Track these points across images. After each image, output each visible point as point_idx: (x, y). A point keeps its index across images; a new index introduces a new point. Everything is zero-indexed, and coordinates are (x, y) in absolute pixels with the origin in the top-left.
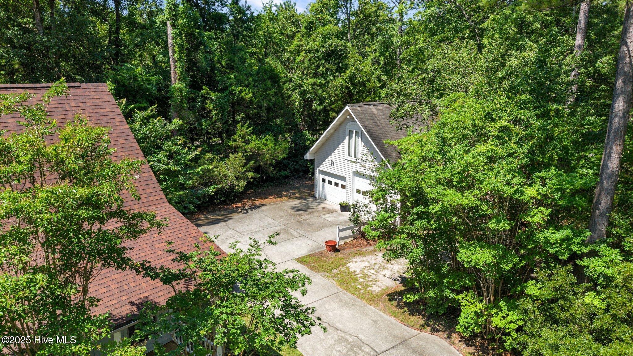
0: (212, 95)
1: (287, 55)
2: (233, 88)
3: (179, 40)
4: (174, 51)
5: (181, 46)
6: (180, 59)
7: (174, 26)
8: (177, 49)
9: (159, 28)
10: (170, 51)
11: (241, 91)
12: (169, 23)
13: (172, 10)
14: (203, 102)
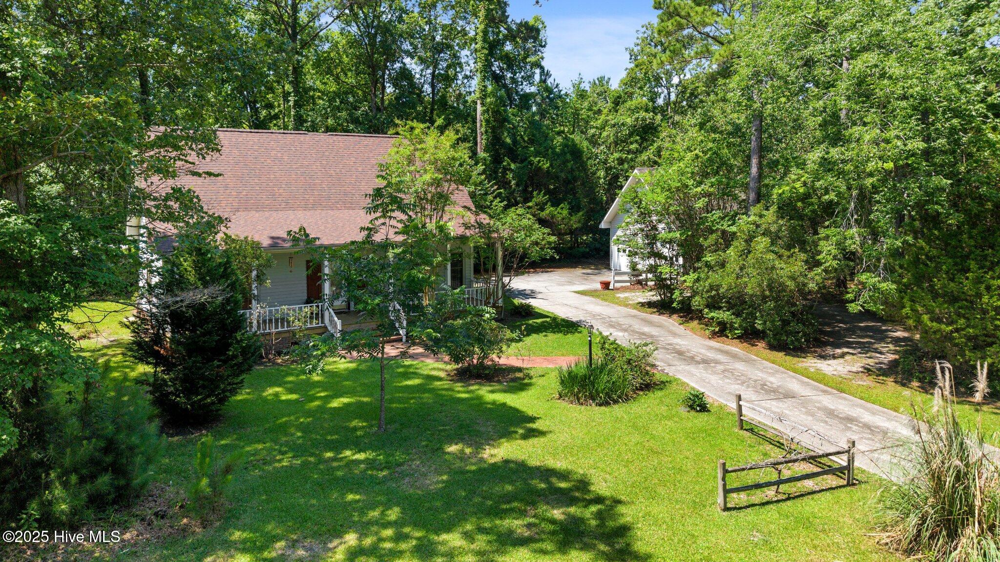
0: (513, 166)
1: (592, 131)
2: (532, 158)
3: (486, 116)
4: (481, 125)
5: (487, 121)
6: (486, 132)
7: (483, 104)
8: (484, 124)
9: (470, 106)
10: (478, 125)
11: (539, 162)
12: (479, 102)
13: (482, 91)
14: (504, 173)
